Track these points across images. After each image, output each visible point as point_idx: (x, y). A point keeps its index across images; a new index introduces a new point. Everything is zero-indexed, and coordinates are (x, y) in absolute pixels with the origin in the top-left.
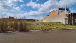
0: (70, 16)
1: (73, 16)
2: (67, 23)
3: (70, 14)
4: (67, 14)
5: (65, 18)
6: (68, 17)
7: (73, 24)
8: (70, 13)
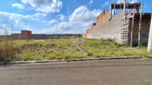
0: (133, 22)
1: (140, 22)
2: (126, 40)
3: (131, 18)
4: (126, 18)
5: (123, 27)
6: (128, 25)
7: (141, 44)
8: (132, 14)
